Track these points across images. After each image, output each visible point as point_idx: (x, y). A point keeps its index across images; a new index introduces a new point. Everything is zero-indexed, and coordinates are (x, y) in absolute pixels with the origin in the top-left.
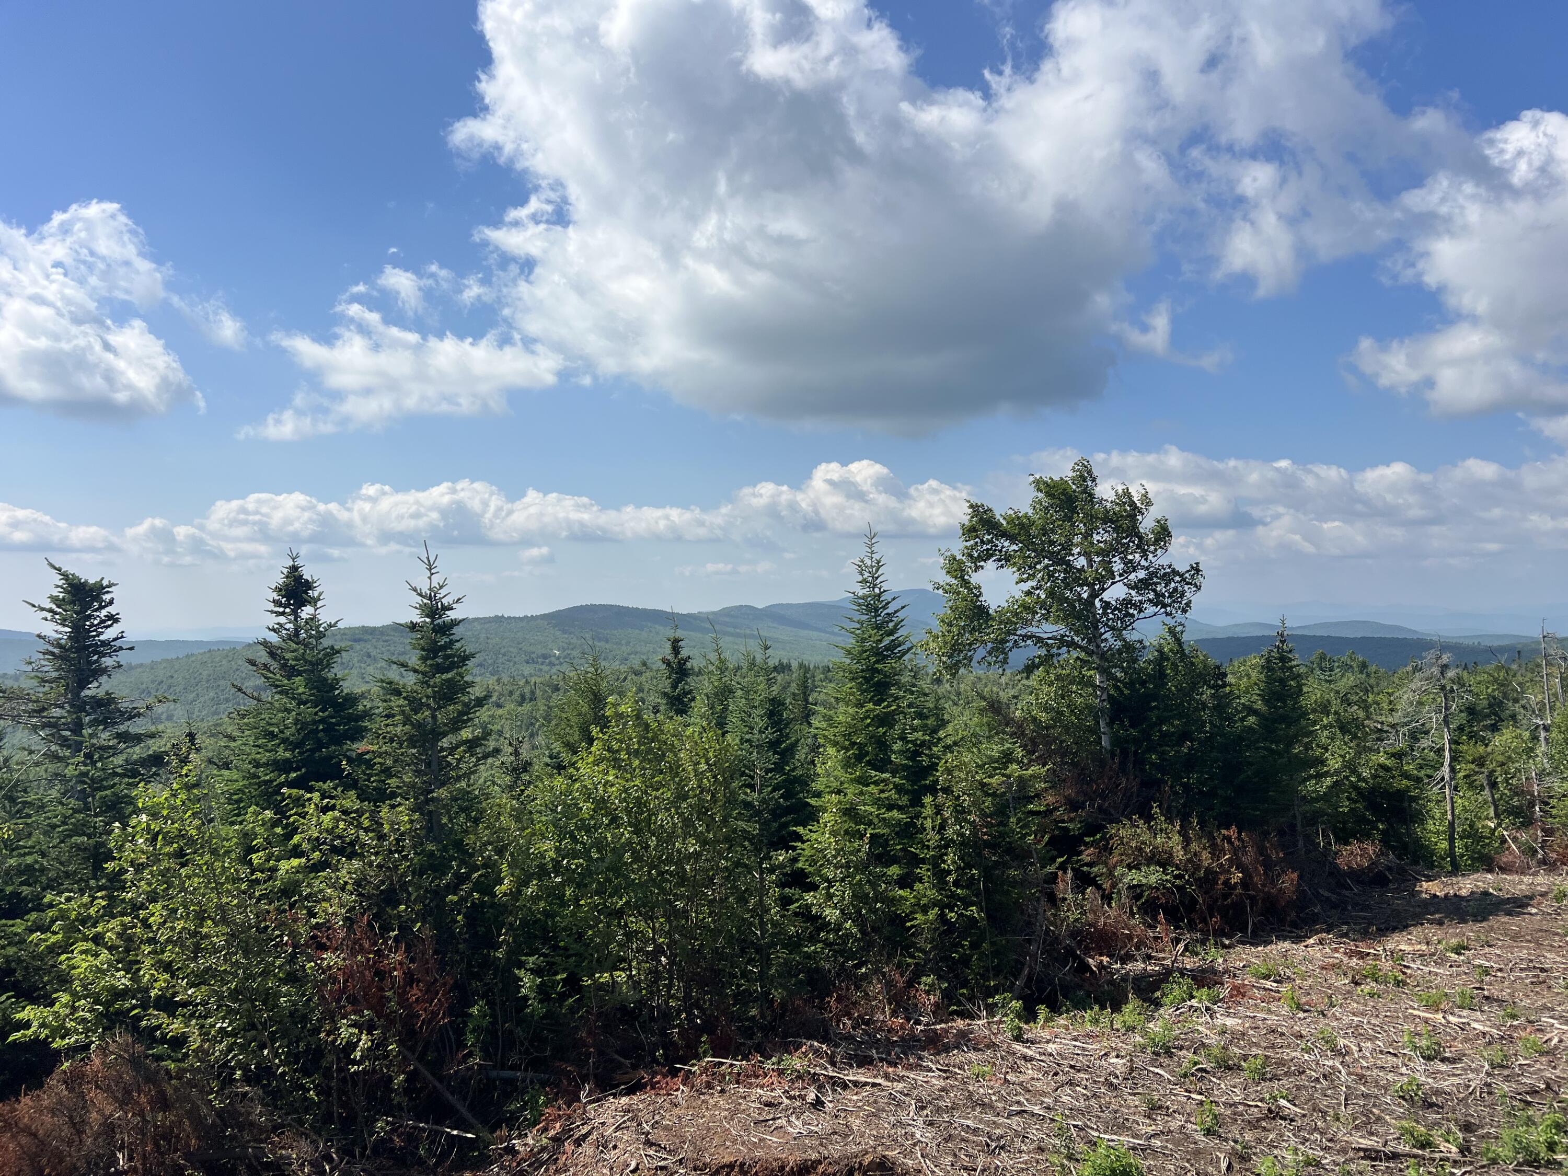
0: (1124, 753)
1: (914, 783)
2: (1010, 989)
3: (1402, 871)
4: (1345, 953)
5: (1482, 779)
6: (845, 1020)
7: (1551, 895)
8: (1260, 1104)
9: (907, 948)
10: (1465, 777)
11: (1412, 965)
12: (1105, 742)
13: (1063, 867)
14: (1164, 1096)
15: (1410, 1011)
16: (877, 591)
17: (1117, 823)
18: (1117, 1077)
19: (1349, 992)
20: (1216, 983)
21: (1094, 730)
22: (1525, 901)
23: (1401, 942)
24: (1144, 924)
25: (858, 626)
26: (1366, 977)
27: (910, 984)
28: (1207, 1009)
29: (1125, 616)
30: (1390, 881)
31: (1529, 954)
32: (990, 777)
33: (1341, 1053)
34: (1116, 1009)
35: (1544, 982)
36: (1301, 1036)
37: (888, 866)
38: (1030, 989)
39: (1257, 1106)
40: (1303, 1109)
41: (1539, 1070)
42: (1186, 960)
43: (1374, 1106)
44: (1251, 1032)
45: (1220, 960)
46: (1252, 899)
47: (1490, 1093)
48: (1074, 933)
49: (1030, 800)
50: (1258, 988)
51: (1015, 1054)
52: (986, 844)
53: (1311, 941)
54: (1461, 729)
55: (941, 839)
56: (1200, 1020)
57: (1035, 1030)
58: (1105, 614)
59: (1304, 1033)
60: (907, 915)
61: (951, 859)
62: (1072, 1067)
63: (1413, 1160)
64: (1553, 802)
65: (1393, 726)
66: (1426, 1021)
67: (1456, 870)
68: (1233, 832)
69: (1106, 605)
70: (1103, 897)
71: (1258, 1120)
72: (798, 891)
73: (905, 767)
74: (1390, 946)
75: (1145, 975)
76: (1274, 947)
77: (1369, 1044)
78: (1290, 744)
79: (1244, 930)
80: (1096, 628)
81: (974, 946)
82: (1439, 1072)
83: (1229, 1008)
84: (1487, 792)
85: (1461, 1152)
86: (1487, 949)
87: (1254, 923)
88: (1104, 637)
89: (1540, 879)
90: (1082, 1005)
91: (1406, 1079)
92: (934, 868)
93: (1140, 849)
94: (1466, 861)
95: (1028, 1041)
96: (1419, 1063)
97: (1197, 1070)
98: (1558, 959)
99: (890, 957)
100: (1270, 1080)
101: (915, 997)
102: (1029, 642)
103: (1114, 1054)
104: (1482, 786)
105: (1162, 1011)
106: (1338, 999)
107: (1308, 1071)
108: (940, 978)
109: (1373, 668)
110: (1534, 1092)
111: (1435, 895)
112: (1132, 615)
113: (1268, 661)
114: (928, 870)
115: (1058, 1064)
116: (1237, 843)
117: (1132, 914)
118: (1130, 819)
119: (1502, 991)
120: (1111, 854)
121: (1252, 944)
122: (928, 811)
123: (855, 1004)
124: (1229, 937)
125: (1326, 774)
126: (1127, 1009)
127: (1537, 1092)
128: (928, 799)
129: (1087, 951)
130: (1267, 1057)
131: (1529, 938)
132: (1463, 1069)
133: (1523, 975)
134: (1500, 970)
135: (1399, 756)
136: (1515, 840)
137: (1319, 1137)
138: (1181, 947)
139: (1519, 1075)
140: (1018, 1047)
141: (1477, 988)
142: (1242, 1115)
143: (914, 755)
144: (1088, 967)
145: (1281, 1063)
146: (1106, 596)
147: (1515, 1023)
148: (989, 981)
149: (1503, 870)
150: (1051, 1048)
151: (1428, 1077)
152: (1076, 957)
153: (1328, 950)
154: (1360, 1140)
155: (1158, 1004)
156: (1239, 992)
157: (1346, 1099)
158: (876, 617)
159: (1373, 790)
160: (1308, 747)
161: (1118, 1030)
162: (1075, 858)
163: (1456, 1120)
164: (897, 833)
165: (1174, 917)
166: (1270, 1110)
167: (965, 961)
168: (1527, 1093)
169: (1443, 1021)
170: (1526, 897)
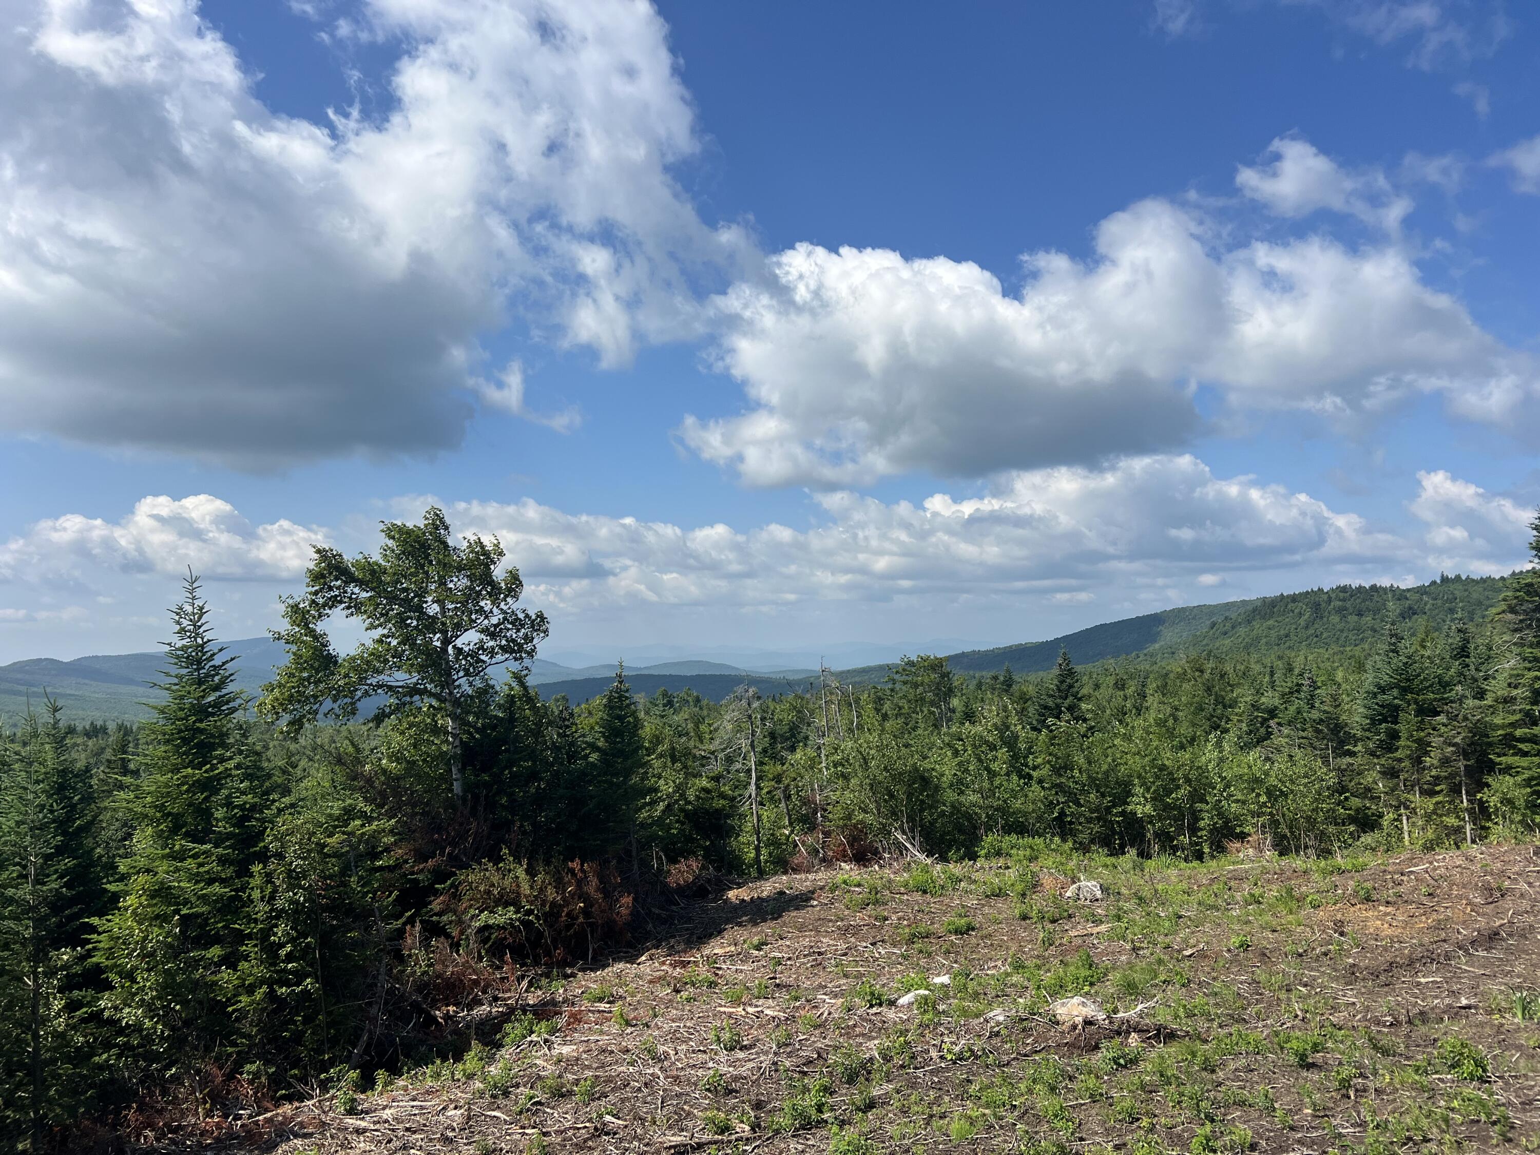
0: (476, 797)
1: (241, 851)
2: (347, 1060)
3: (719, 881)
4: (671, 965)
5: (779, 794)
6: (147, 1132)
7: (827, 888)
8: (587, 1125)
9: (227, 1037)
10: (768, 793)
11: (724, 966)
12: (457, 787)
13: (411, 921)
14: (498, 1138)
15: (718, 1009)
16: (199, 641)
17: (467, 869)
18: (454, 1130)
19: (670, 1001)
20: (556, 1014)
21: (446, 778)
22: (810, 895)
23: (717, 948)
24: (491, 966)
25: (176, 681)
26: (686, 983)
27: (230, 1077)
28: (546, 1041)
29: (477, 662)
30: (709, 892)
31: (810, 941)
32: (329, 836)
33: (658, 1059)
34: (458, 1058)
35: (821, 964)
36: (628, 1051)
37: (206, 947)
38: (370, 1055)
39: (585, 1127)
40: (625, 1120)
41: (814, 1042)
42: (530, 996)
43: (685, 1103)
44: (584, 1056)
45: (561, 991)
46: (591, 925)
47: (776, 1071)
48: (422, 987)
49: (376, 856)
50: (593, 1012)
51: (346, 1129)
52: (326, 908)
53: (643, 958)
54: (765, 751)
55: (272, 910)
56: (539, 1054)
57: (373, 1098)
58: (457, 659)
59: (630, 1047)
60: (228, 1000)
61: (281, 930)
62: (408, 1129)
63: (714, 1146)
64: (830, 808)
65: (713, 753)
66: (730, 1016)
67: (762, 875)
68: (575, 865)
69: (459, 651)
70: (451, 946)
71: (585, 1141)
72: (91, 992)
73: (229, 836)
74: (706, 952)
75: (489, 1017)
76: (610, 969)
77: (684, 1047)
78: (627, 776)
79: (584, 957)
80: (450, 675)
81: (307, 1020)
82: (738, 1060)
83: (566, 1036)
84: (783, 805)
85: (753, 1129)
86: (780, 942)
87: (594, 950)
88: (457, 683)
89: (820, 875)
90: (424, 1060)
91: (711, 1072)
92: (262, 944)
93: (488, 892)
94: (769, 867)
95: (362, 1112)
96: (723, 1056)
97: (532, 1105)
98: (831, 942)
99: (208, 1049)
100: (599, 1099)
101: (236, 1089)
102: (379, 691)
103: (452, 1106)
104: (780, 799)
105: (503, 1051)
106: (661, 1009)
107: (632, 1083)
108: (267, 1063)
109: (704, 702)
110: (809, 1062)
111: (743, 900)
112: (484, 662)
113: (610, 700)
114: (255, 946)
115: (393, 1130)
116: (580, 875)
117: (480, 959)
118: (480, 864)
119: (790, 977)
120: (460, 900)
121: (592, 970)
122: (257, 881)
123: (160, 1112)
124: (572, 966)
125: (661, 799)
126: (469, 1056)
127: (811, 1062)
128: (256, 868)
129: (434, 1005)
130: (597, 1077)
131: (811, 927)
132: (757, 1053)
133: (805, 960)
134: (789, 959)
135: (716, 779)
136: (803, 843)
137: (637, 1144)
138: (525, 984)
139: (798, 1050)
140: (351, 1121)
141: (771, 979)
142: (571, 1139)
143: (240, 822)
144: (435, 1018)
145: (609, 1080)
146: (459, 643)
147: (798, 1004)
148: (323, 1053)
149: (795, 871)
150: (387, 1114)
151: (730, 1066)
152: (421, 1011)
153: (657, 964)
154: (672, 1138)
155: (499, 1046)
156: (576, 1018)
157: (662, 1103)
158: (198, 670)
159: (695, 811)
160: (645, 777)
161: (459, 1080)
162: (425, 910)
163: (749, 1101)
164: (219, 910)
165: (520, 955)
166: (596, 1129)
167: (298, 1038)
168: (804, 1065)
169: (743, 1013)
170: (809, 892)
